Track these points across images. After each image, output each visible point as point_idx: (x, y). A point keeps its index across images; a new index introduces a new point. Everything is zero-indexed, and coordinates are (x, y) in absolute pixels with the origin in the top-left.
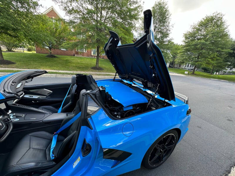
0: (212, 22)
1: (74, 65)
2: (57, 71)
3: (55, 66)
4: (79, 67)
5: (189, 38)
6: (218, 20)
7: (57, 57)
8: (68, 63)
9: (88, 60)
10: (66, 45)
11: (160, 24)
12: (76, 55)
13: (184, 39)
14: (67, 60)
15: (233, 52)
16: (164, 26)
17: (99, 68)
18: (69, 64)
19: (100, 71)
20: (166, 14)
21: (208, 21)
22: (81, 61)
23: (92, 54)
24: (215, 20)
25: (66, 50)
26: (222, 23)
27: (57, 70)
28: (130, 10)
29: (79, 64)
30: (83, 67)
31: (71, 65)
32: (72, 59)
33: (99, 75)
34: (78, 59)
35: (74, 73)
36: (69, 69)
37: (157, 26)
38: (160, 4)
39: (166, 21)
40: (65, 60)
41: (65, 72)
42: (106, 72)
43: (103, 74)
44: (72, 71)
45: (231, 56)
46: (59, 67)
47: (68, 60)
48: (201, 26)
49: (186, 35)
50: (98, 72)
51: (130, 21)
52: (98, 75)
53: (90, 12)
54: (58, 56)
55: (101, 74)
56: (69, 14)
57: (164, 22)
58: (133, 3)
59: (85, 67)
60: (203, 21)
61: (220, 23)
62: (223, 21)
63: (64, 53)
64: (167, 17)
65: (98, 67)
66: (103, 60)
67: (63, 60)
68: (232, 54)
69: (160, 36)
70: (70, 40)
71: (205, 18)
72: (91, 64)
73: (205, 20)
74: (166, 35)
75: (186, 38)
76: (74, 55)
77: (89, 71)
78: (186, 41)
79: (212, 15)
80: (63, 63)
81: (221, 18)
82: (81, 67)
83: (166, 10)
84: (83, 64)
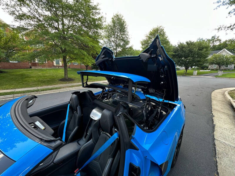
0: (157, 32)
1: (35, 79)
2: (13, 90)
3: (6, 85)
4: (42, 81)
5: (145, 45)
6: (161, 31)
7: (5, 72)
8: (25, 78)
9: (51, 71)
10: (19, 56)
11: (121, 33)
12: (33, 67)
13: (141, 45)
14: (22, 75)
15: (175, 54)
16: (124, 34)
17: (69, 79)
18: (27, 79)
19: (71, 82)
20: (124, 24)
21: (155, 31)
22: (43, 74)
23: (55, 64)
24: (159, 31)
25: (17, 62)
26: (164, 33)
27: (11, 89)
28: (94, 20)
29: (41, 77)
30: (48, 80)
31: (31, 80)
32: (30, 73)
33: (72, 86)
34: (37, 72)
35: (39, 90)
36: (30, 85)
37: (119, 35)
38: (117, 16)
39: (125, 30)
40: (19, 75)
41: (26, 90)
42: (78, 82)
43: (76, 85)
44: (35, 87)
45: (174, 57)
46: (12, 84)
47: (25, 75)
48: (151, 35)
49: (142, 42)
50: (69, 83)
51: (96, 30)
52: (70, 87)
53: (47, 19)
54: (6, 70)
55: (73, 85)
56: (19, 20)
57: (124, 32)
58: (96, 14)
59: (50, 80)
60: (152, 31)
61: (163, 33)
62: (164, 32)
63: (15, 66)
64: (125, 27)
65: (67, 78)
66: (70, 69)
67: (17, 75)
68: (175, 55)
69: (122, 43)
70: (23, 49)
71: (153, 29)
72: (58, 76)
73: (153, 31)
74: (127, 43)
75: (143, 44)
76: (31, 68)
77: (58, 84)
78: (143, 47)
79: (157, 27)
80: (18, 79)
81: (163, 30)
82: (45, 81)
83: (124, 22)
84: (47, 76)
